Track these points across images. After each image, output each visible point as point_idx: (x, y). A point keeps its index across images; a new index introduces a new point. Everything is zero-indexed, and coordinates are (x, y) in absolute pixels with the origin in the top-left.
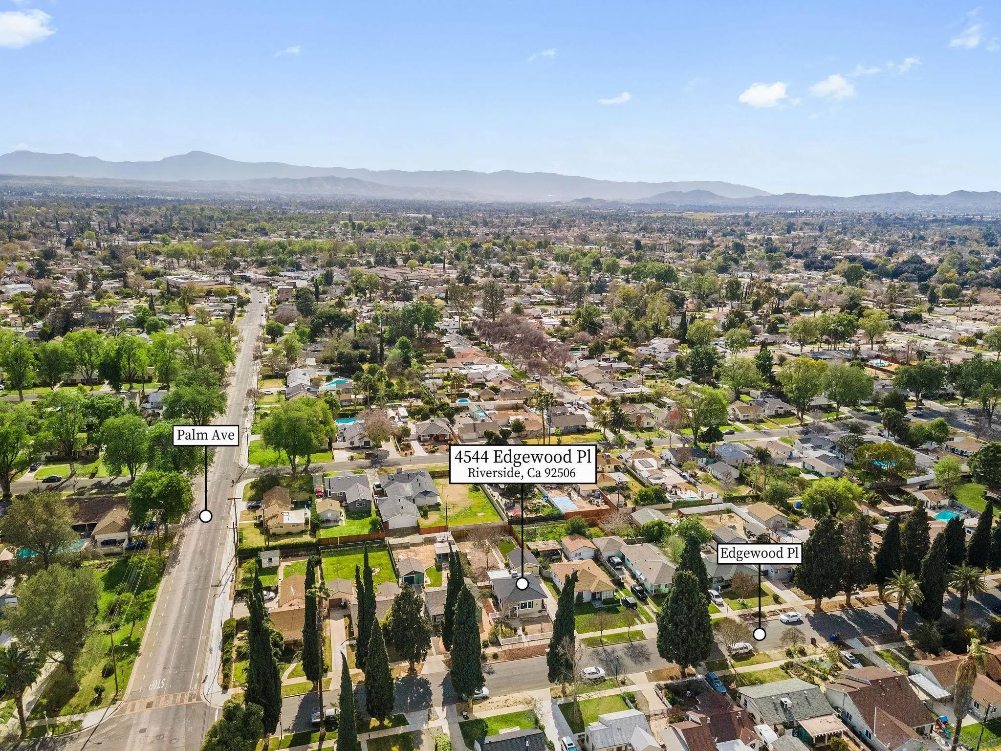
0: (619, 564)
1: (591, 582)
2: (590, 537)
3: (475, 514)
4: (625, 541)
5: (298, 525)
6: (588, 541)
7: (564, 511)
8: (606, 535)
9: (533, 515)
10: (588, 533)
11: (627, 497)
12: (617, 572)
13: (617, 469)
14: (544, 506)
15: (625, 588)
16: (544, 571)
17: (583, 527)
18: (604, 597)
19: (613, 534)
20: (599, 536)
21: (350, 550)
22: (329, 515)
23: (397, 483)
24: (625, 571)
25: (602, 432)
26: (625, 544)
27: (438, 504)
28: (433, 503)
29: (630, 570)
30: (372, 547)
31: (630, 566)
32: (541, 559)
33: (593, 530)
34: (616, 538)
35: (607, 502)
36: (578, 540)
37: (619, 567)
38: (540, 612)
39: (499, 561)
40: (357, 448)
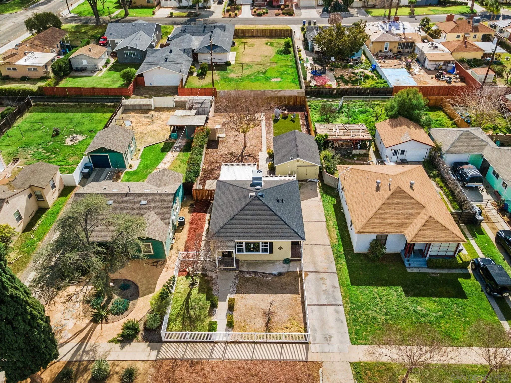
0: (474, 179)
1: (410, 217)
2: (427, 125)
3: (269, 79)
4: (491, 137)
5: (35, 68)
6: (423, 131)
7: (393, 83)
8: (456, 124)
9: (349, 86)
10: (424, 119)
11: (499, 74)
12: (467, 196)
13: (486, 39)
14: (367, 77)
15: (481, 233)
16: (326, 176)
17: (417, 107)
18: (433, 251)
19: (469, 124)
20: (442, 125)
21: (73, 106)
22: (85, 62)
23: (188, 35)
24: (486, 196)
25: (470, 4)
26: (491, 143)
27: (228, 64)
28: (222, 62)
29: (496, 195)
30: (103, 106)
31: (498, 186)
32: (329, 153)
33: (433, 115)
34: (476, 132)
35: (464, 78)
36: (404, 127)
37: (474, 185)
38: (286, 261)
39: (264, 148)
40: (184, 8)
